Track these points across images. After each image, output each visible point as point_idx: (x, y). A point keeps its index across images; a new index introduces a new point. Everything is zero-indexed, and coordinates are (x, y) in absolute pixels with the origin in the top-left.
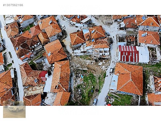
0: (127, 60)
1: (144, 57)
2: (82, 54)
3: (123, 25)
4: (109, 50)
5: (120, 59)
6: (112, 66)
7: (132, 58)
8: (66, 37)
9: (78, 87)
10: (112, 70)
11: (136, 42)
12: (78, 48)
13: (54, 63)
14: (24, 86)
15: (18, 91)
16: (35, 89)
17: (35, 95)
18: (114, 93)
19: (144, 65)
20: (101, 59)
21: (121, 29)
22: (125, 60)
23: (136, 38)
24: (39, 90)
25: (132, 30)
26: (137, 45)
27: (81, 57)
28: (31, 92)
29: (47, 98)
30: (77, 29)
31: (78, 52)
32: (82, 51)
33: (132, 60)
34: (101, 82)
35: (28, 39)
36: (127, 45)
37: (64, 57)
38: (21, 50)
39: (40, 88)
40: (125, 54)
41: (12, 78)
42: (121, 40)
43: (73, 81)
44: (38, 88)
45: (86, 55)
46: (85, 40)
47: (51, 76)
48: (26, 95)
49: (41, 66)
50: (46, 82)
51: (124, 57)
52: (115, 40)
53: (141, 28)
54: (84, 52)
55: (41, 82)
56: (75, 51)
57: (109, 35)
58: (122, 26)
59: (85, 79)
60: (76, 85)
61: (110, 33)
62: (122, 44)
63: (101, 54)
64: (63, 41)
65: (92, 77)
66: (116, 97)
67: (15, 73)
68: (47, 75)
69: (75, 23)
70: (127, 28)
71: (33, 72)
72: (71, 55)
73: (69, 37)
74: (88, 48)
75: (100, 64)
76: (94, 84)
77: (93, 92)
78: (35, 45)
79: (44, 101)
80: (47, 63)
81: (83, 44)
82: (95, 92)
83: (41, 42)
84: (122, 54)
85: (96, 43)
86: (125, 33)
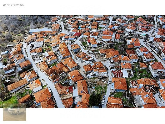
0: (118, 77)
1: (125, 74)
3: (112, 61)
4: (107, 73)
5: (113, 76)
6: (110, 80)
7: (120, 75)
8: (80, 69)
9: (93, 92)
10: (110, 82)
11: (121, 68)
12: (89, 73)
13: (76, 82)
14: (60, 95)
16: (67, 96)
17: (69, 98)
18: (114, 92)
19: (126, 78)
20: (103, 78)
21: (112, 63)
22: (116, 77)
23: (120, 67)
24: (70, 96)
25: (117, 63)
26: (121, 70)
27: (91, 78)
28: (65, 97)
29: (76, 100)
30: (87, 64)
31: (89, 76)
32: (92, 74)
33: (120, 77)
34: (106, 89)
35: (56, 70)
36: (116, 70)
37: (82, 78)
38: (55, 76)
40: (116, 74)
42: (113, 68)
44: (69, 95)
45: (95, 77)
46: (93, 69)
47: (76, 89)
48: (62, 99)
49: (67, 84)
50: (73, 92)
52: (109, 68)
53: (122, 62)
54: (93, 75)
55: (71, 91)
56: (87, 75)
57: (105, 66)
59: (96, 89)
60: (91, 92)
62: (113, 70)
63: (103, 75)
64: (79, 71)
65: (100, 87)
66: (115, 94)
68: (73, 88)
69: (84, 61)
70: (115, 62)
72: (85, 78)
73: (82, 68)
74: (95, 72)
75: (103, 81)
78: (62, 74)
79: (74, 101)
80: (71, 82)
81: (91, 71)
82: (103, 93)
83: (65, 72)
84: (114, 74)
85: (99, 70)
86: (114, 65)
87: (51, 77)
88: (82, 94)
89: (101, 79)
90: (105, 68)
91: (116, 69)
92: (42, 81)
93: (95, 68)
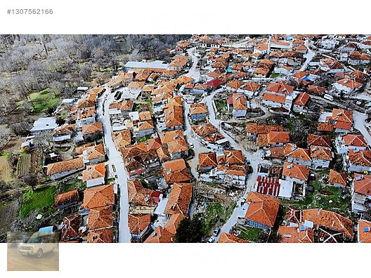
0: (265, 193)
1: (286, 190)
2: (211, 180)
3: (269, 153)
4: (246, 179)
5: (256, 190)
7: (271, 190)
8: (193, 158)
9: (199, 215)
10: (244, 201)
11: (281, 174)
12: (207, 172)
13: (173, 184)
14: (130, 203)
15: (119, 211)
16: (143, 209)
17: (144, 214)
18: (242, 225)
19: (284, 200)
20: (233, 188)
21: (266, 158)
22: (262, 192)
23: (282, 170)
24: (149, 211)
25: (279, 161)
26: (281, 178)
27: (208, 183)
28: (138, 211)
29: (158, 221)
30: (210, 150)
31: (206, 177)
32: (211, 175)
33: (270, 193)
34: (229, 213)
35: (143, 152)
36: (269, 177)
37: (186, 179)
38: (134, 163)
39: (150, 208)
40: (264, 185)
41: (115, 194)
42: (263, 170)
43: (193, 208)
44: (147, 208)
45: (216, 182)
46: (217, 163)
47: (166, 200)
48: (131, 213)
49: (154, 186)
50: (159, 204)
51: (262, 188)
52: (255, 168)
53: (290, 160)
54: (213, 177)
55: (153, 202)
56: (202, 175)
57: (249, 163)
58: (267, 156)
59: (209, 208)
60: (196, 213)
61: (251, 161)
62: (263, 175)
63: (234, 182)
64: (188, 162)
65: (218, 207)
66: (244, 230)
67: (119, 190)
68: (161, 195)
69: (207, 142)
70: (274, 158)
71: (144, 190)
72: (195, 180)
73: (196, 158)
74: (220, 172)
75: (232, 194)
76: (220, 214)
77: (217, 221)
78: (151, 161)
79: (153, 223)
80: (163, 183)
81: (213, 168)
82: (219, 221)
83: (159, 158)
84: (259, 184)
85: (230, 168)
86: (271, 164)
87: (127, 164)
88: (172, 212)
89: (227, 190)
90: (243, 167)
91: (271, 173)
92: (110, 169)
93: (223, 164)
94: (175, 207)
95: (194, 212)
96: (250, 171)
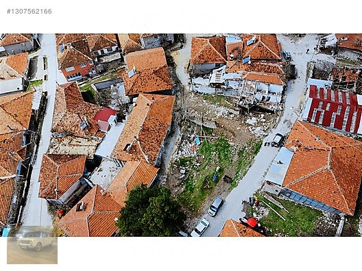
0: (326, 123)
2: (212, 91)
3: (332, 40)
4: (283, 92)
5: (306, 116)
6: (282, 128)
7: (340, 119)
8: (182, 47)
9: (183, 162)
10: (278, 139)
12: (205, 74)
13: (137, 96)
14: (53, 131)
15: (38, 144)
16: (76, 143)
17: (73, 157)
20: (256, 109)
22: (320, 122)
25: (353, 56)
26: (359, 92)
27: (206, 97)
28: (64, 148)
29: (100, 170)
31: (203, 84)
32: (213, 80)
33: (338, 125)
34: (245, 163)
36: (334, 88)
37: (164, 87)
39: (89, 143)
40: (324, 107)
41: (33, 110)
42: (318, 74)
43: (173, 145)
44: (84, 142)
45: (221, 94)
46: (226, 58)
47: (122, 125)
48: (52, 151)
49: (105, 99)
50: (109, 135)
51: (319, 113)
52: (302, 72)
54: (217, 86)
55: (94, 130)
56: (196, 80)
57: (289, 58)
58: (327, 44)
59: (205, 148)
60: (177, 157)
62: (320, 83)
63: (259, 96)
64: (173, 54)
65: (223, 147)
66: (276, 207)
67: (44, 102)
68: (113, 118)
70: (343, 49)
71: (83, 105)
72: (183, 89)
73: (188, 47)
74: (231, 76)
75: (252, 121)
76: (225, 163)
77: (217, 181)
78: (106, 51)
79: (90, 175)
80: (120, 94)
81: (218, 66)
82: (221, 181)
83: (120, 46)
84: (315, 104)
85: (252, 67)
86: (334, 61)
87: (61, 54)
88: (126, 156)
89: (243, 111)
90: (279, 66)
91: (336, 81)
92: (40, 64)
93: (239, 58)
94: (134, 147)
95: (173, 156)
96: (291, 75)
